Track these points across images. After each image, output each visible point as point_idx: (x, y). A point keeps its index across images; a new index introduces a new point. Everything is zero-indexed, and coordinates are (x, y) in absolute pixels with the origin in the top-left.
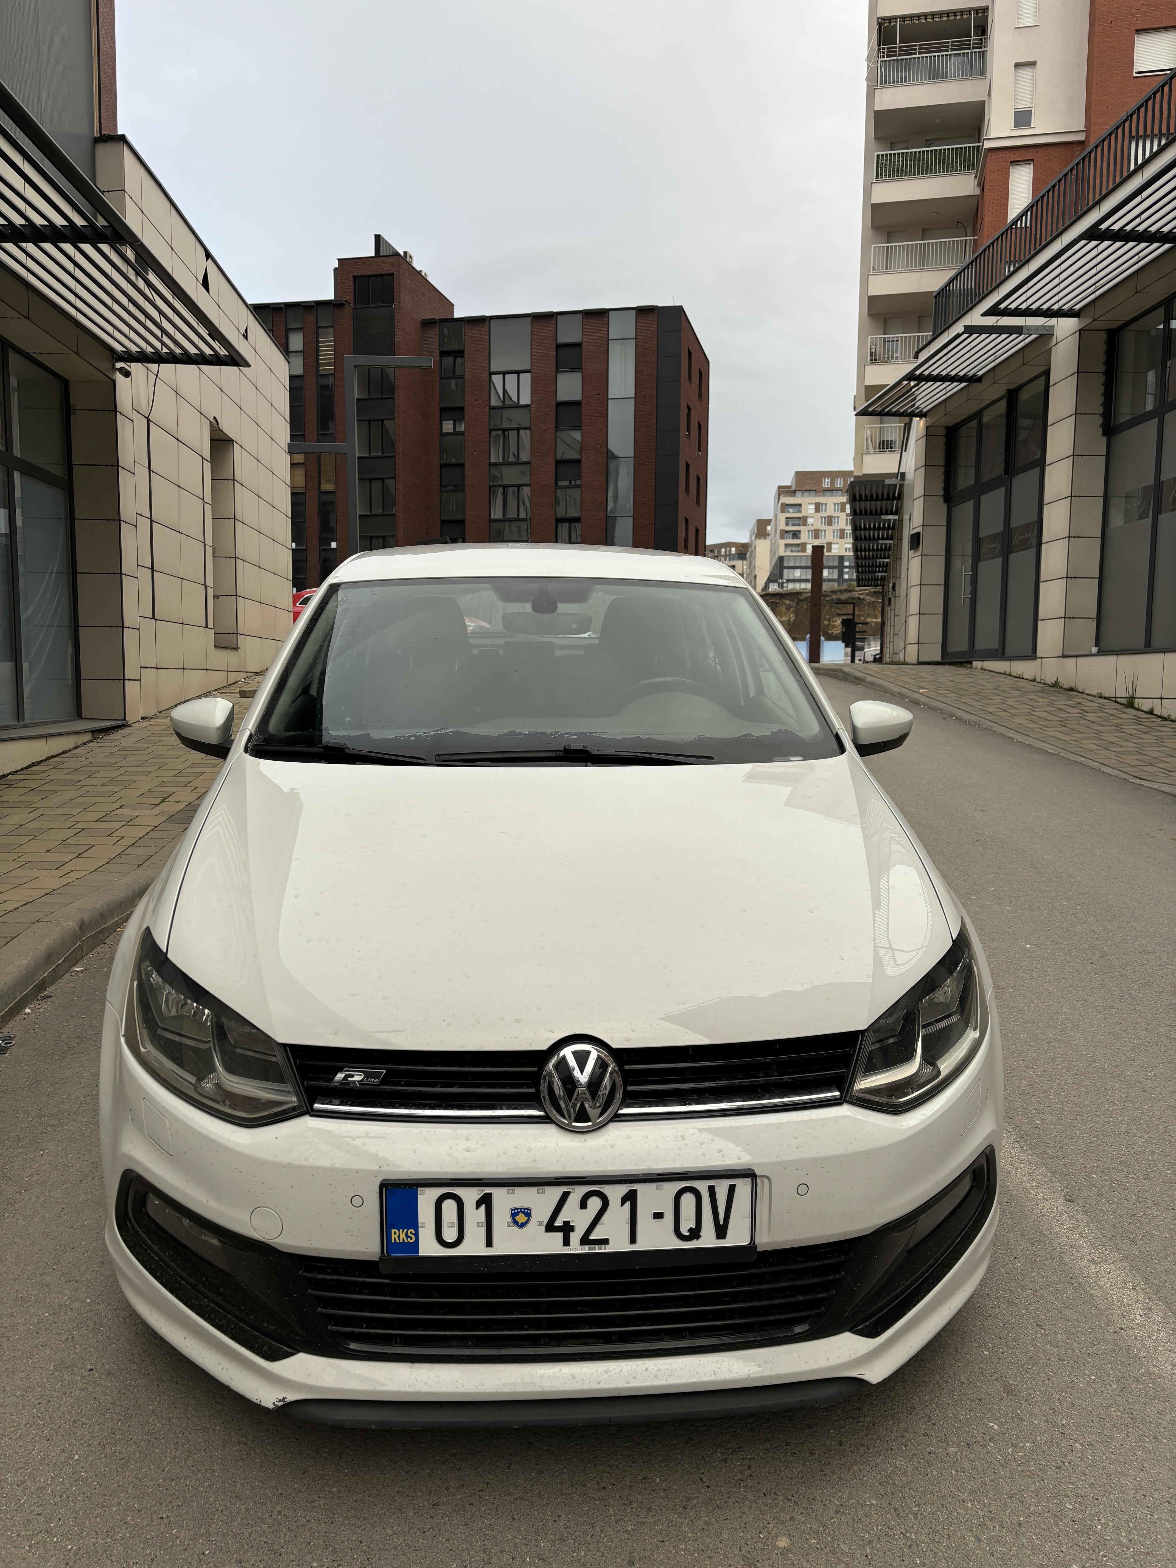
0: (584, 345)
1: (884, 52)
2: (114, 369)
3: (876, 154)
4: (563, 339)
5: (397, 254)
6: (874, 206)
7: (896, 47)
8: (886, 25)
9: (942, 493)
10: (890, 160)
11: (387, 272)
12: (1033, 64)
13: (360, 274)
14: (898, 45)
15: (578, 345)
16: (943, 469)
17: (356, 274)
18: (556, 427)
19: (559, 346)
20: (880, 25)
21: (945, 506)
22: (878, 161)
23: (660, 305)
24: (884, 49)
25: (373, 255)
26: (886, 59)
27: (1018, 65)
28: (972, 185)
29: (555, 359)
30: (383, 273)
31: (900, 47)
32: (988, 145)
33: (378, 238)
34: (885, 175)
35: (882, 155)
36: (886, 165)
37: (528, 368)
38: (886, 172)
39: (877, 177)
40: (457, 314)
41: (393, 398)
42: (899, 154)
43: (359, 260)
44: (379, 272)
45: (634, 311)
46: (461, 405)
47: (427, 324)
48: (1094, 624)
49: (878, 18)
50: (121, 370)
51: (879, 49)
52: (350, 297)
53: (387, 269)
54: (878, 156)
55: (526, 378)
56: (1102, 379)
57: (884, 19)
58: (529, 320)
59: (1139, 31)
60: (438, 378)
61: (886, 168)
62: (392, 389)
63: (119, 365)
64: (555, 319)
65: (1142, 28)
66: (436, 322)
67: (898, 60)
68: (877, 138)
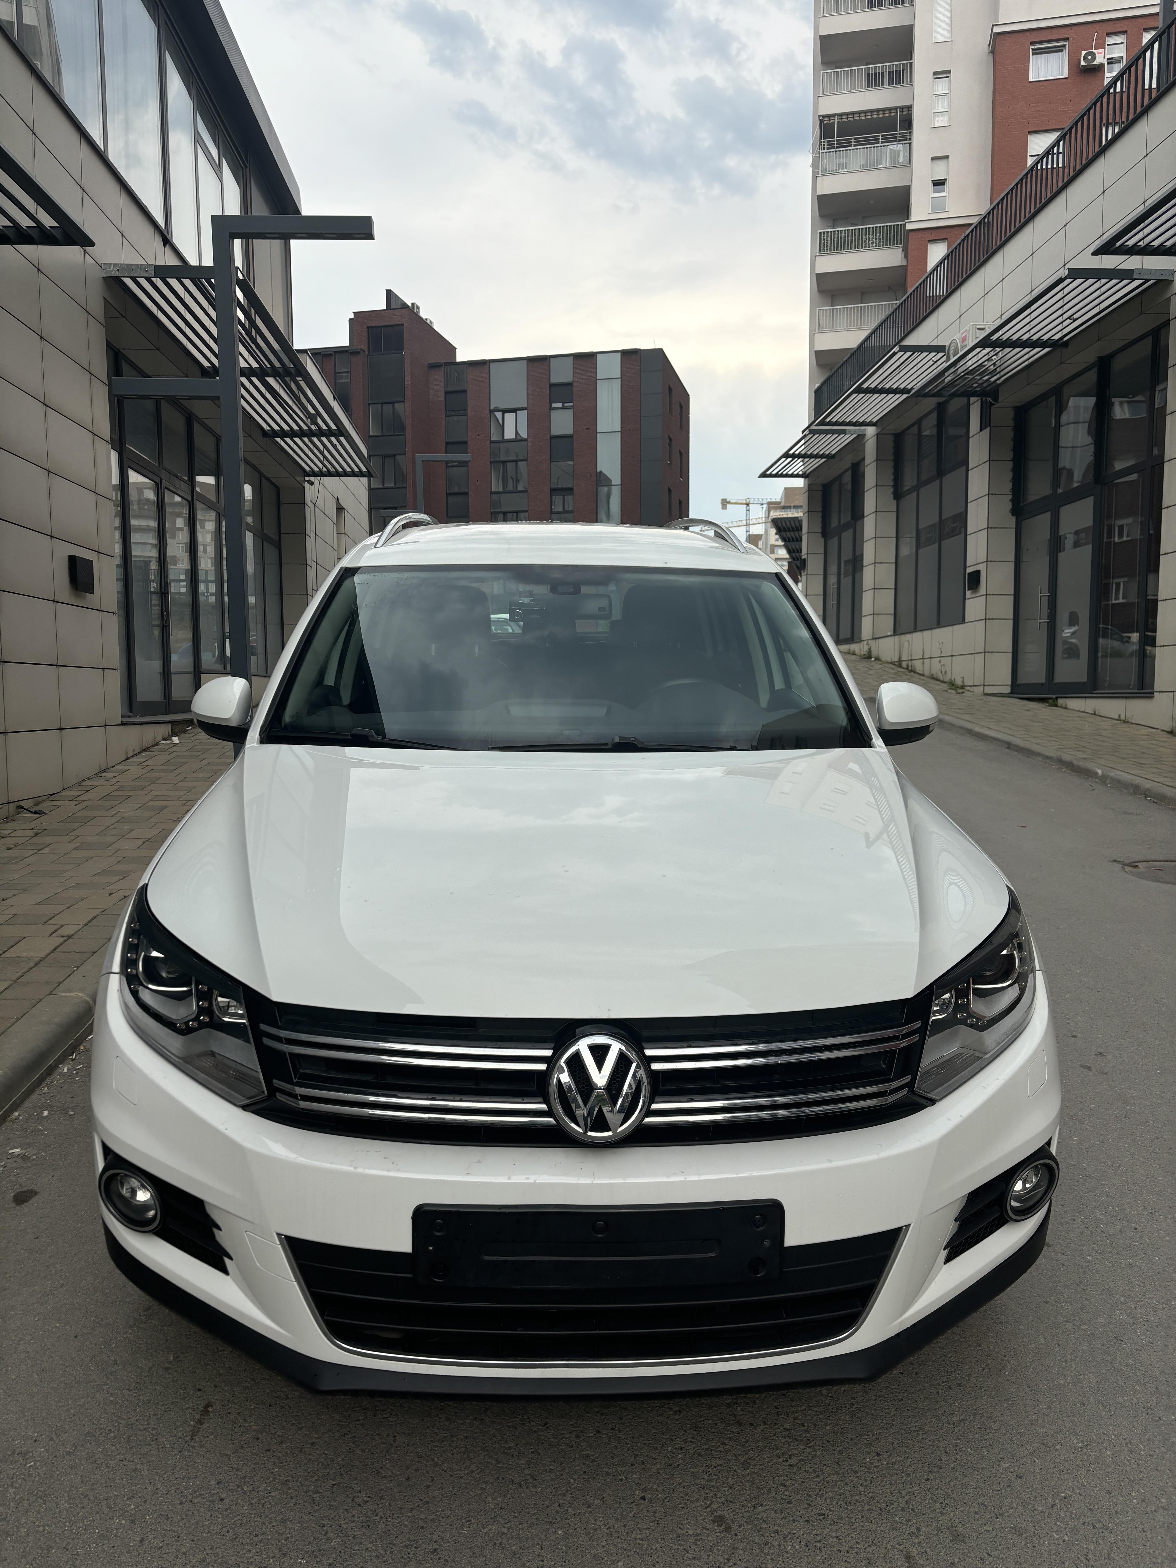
0: (574, 384)
1: (824, 145)
2: (305, 481)
3: (819, 231)
4: (554, 379)
5: (405, 306)
6: (817, 275)
7: (834, 141)
8: (826, 122)
9: (820, 530)
10: (831, 236)
11: (397, 323)
12: (947, 157)
13: (373, 325)
14: (836, 139)
15: (569, 384)
16: (820, 514)
17: (369, 325)
18: (550, 459)
19: (552, 386)
20: (821, 121)
21: (823, 540)
22: (820, 237)
23: (642, 348)
24: (824, 142)
25: (385, 308)
26: (826, 151)
27: (933, 159)
28: (900, 257)
29: (548, 398)
30: (394, 324)
31: (837, 140)
32: (909, 227)
33: (389, 293)
34: (827, 249)
35: (824, 233)
36: (827, 241)
37: (525, 406)
38: (827, 246)
39: (820, 250)
40: (459, 359)
41: (404, 435)
42: (838, 231)
43: (372, 313)
44: (391, 324)
45: (619, 354)
46: (465, 440)
47: (434, 366)
48: (892, 618)
49: (819, 116)
50: (309, 482)
51: (821, 142)
52: (364, 346)
53: (396, 320)
54: (820, 233)
55: (523, 415)
56: (892, 464)
57: (824, 116)
58: (525, 362)
59: (1031, 133)
60: (444, 416)
61: (827, 243)
62: (403, 428)
63: (307, 478)
64: (548, 361)
65: (1033, 130)
66: (442, 366)
67: (836, 151)
68: (822, 216)
